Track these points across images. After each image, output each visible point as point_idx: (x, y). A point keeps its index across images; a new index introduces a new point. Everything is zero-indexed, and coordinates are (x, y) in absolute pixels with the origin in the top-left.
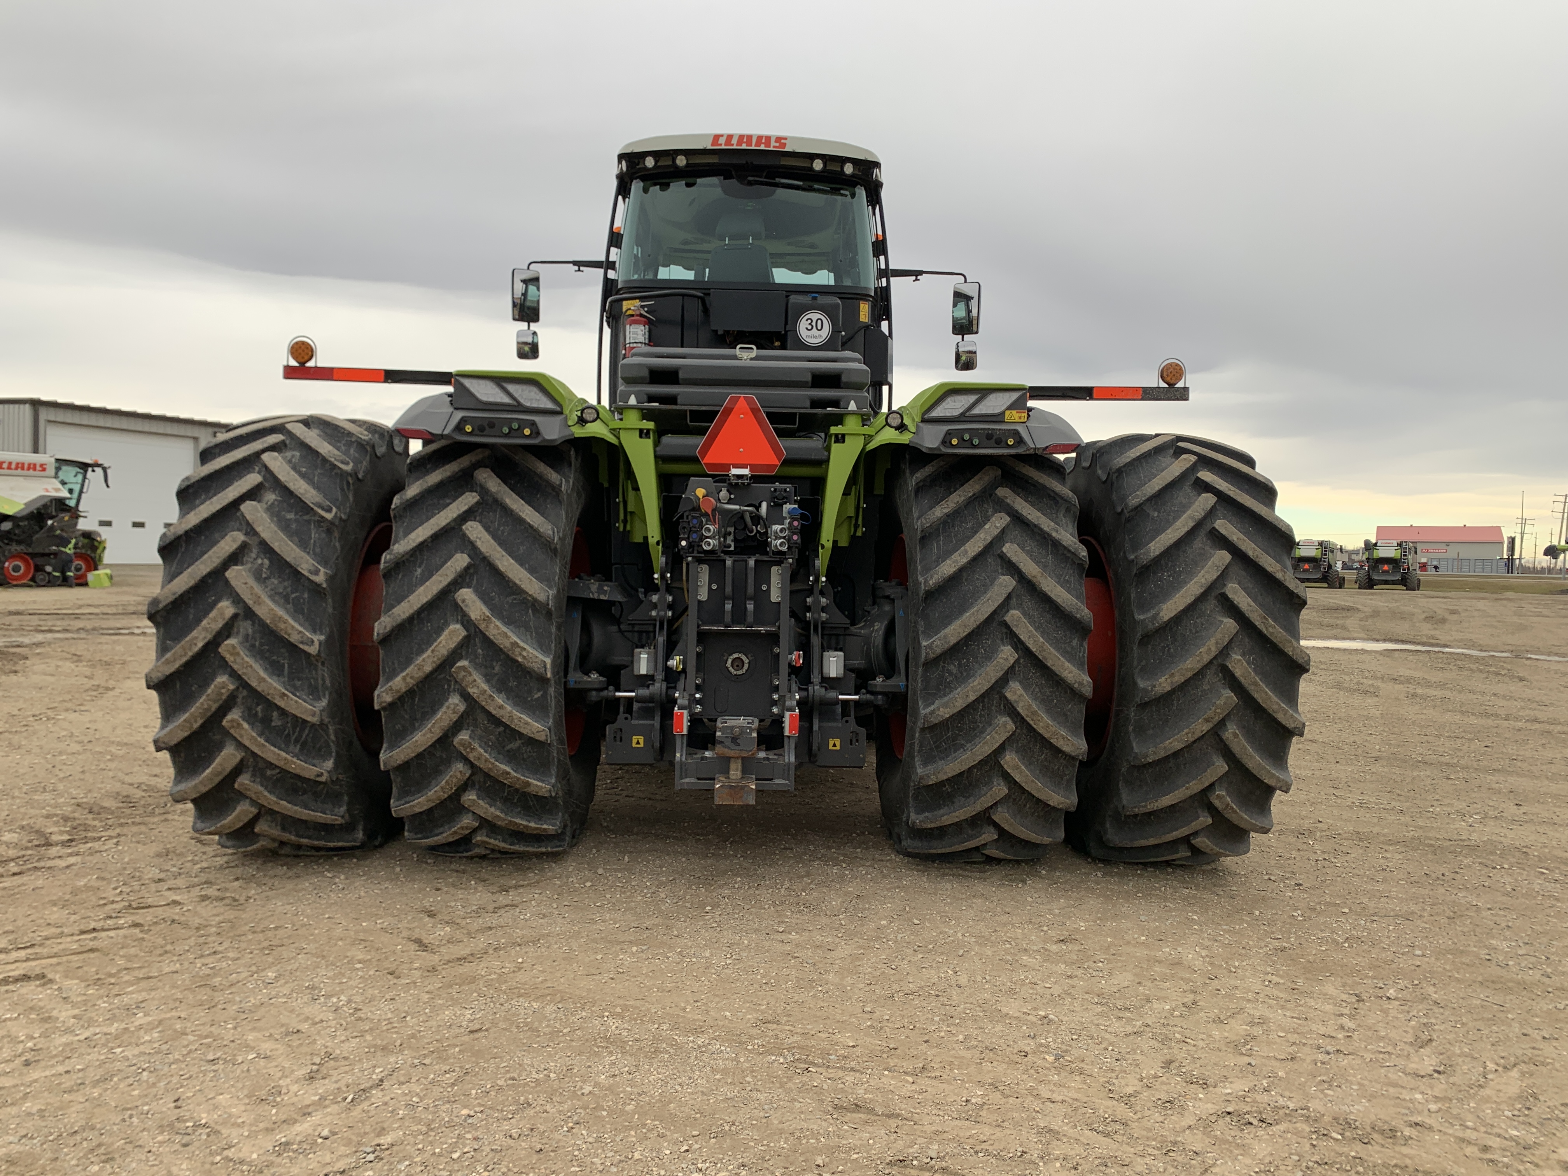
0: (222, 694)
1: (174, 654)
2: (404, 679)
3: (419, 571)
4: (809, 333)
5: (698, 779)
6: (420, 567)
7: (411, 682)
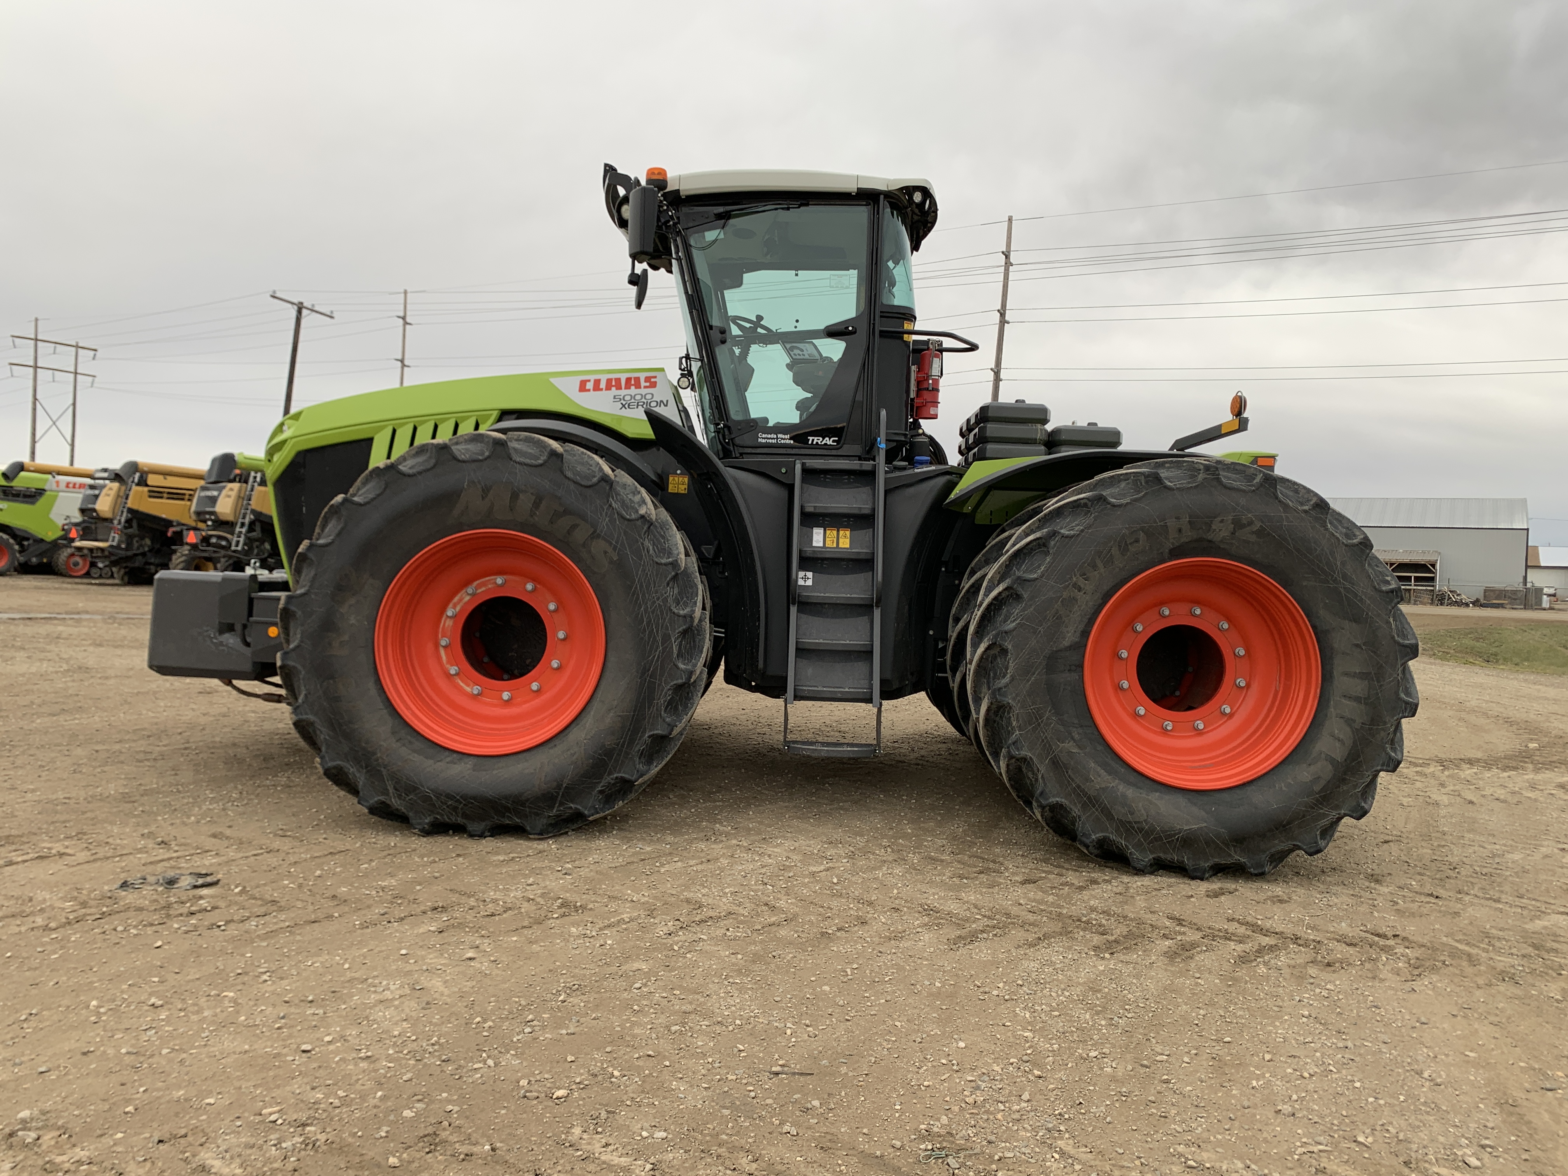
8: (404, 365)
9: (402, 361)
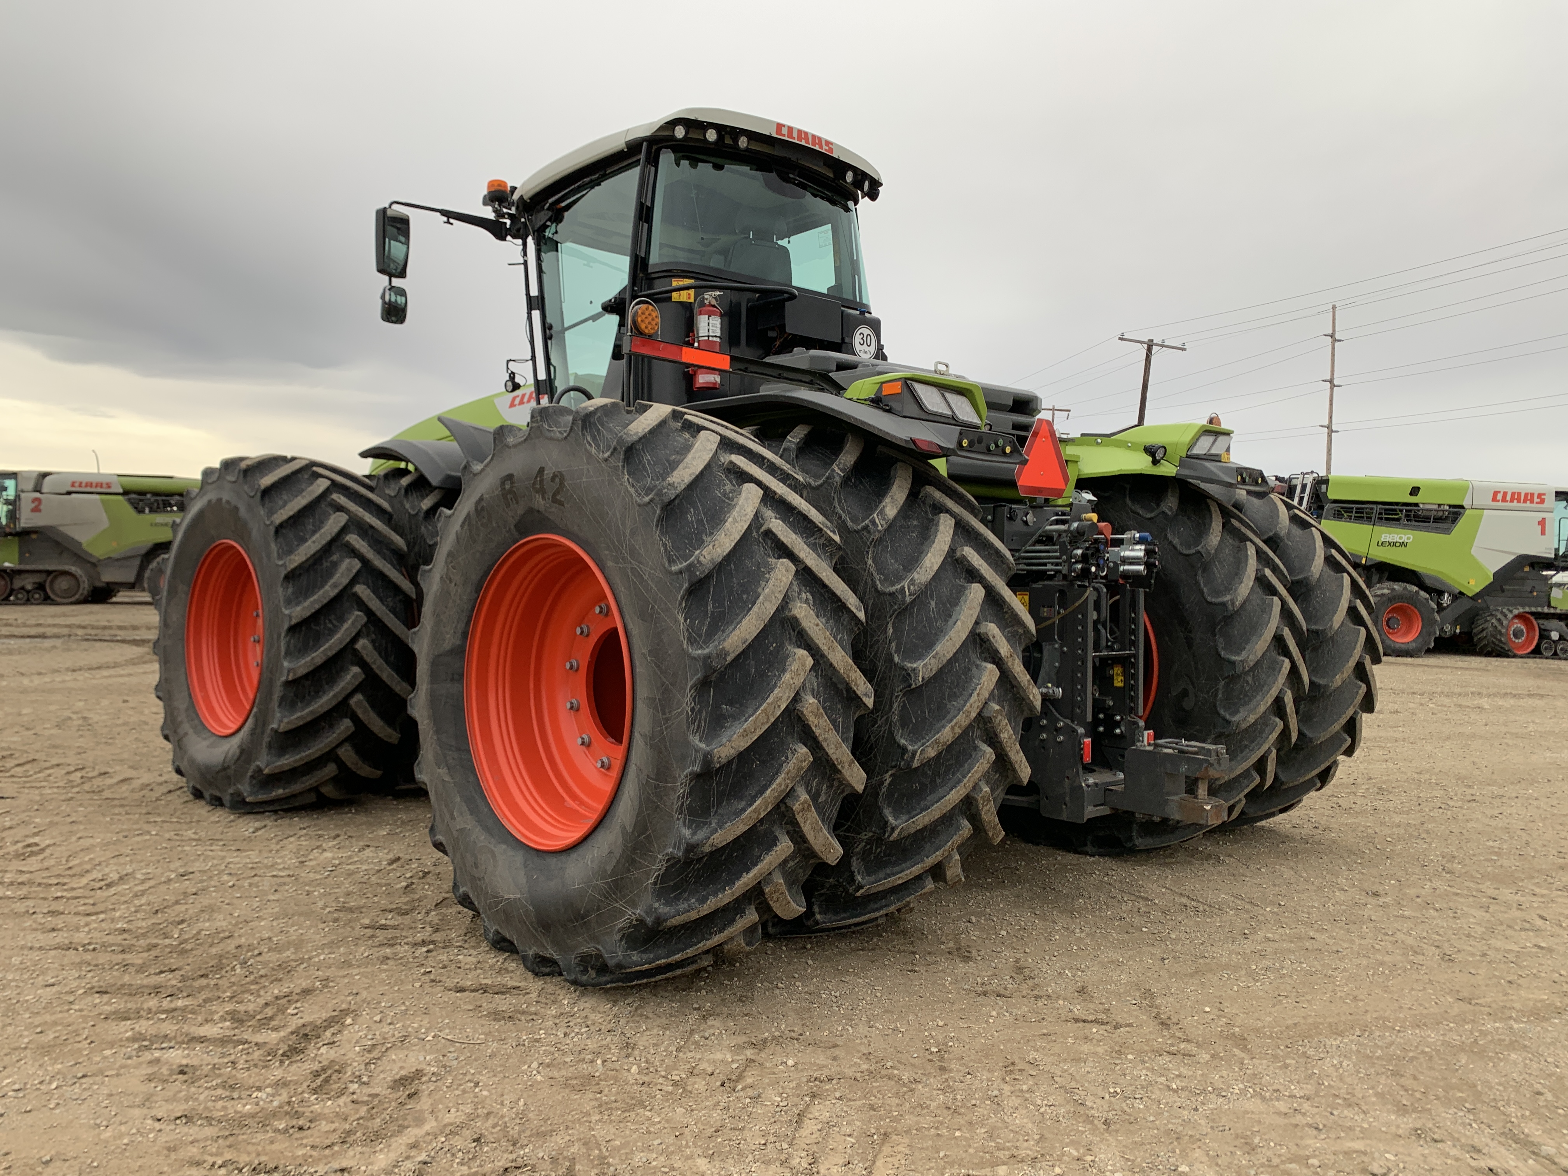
0: (802, 768)
1: (755, 722)
2: (953, 728)
3: (933, 603)
4: (862, 348)
5: (1095, 806)
6: (932, 598)
7: (958, 731)
8: (1333, 386)
9: (1331, 381)
